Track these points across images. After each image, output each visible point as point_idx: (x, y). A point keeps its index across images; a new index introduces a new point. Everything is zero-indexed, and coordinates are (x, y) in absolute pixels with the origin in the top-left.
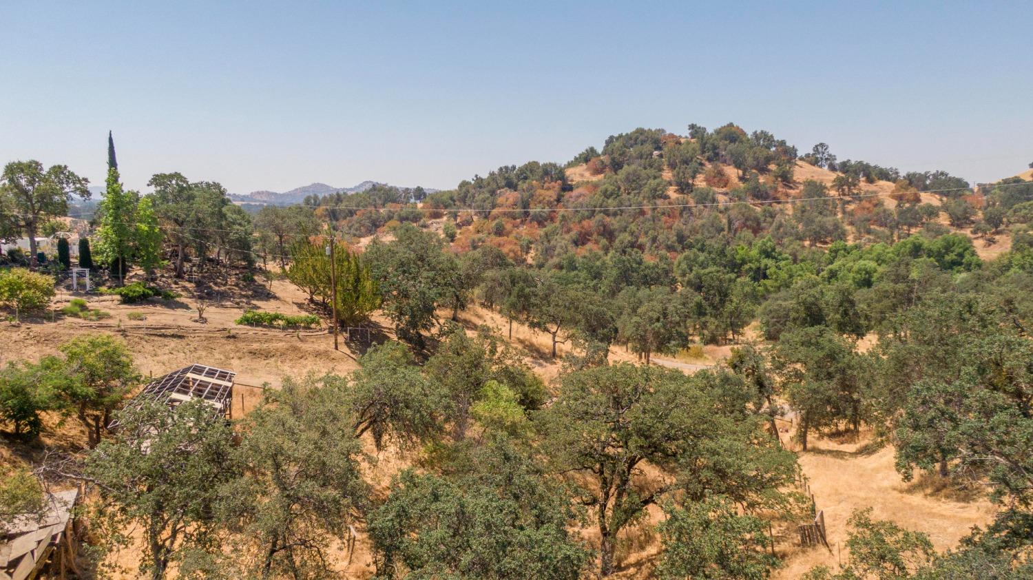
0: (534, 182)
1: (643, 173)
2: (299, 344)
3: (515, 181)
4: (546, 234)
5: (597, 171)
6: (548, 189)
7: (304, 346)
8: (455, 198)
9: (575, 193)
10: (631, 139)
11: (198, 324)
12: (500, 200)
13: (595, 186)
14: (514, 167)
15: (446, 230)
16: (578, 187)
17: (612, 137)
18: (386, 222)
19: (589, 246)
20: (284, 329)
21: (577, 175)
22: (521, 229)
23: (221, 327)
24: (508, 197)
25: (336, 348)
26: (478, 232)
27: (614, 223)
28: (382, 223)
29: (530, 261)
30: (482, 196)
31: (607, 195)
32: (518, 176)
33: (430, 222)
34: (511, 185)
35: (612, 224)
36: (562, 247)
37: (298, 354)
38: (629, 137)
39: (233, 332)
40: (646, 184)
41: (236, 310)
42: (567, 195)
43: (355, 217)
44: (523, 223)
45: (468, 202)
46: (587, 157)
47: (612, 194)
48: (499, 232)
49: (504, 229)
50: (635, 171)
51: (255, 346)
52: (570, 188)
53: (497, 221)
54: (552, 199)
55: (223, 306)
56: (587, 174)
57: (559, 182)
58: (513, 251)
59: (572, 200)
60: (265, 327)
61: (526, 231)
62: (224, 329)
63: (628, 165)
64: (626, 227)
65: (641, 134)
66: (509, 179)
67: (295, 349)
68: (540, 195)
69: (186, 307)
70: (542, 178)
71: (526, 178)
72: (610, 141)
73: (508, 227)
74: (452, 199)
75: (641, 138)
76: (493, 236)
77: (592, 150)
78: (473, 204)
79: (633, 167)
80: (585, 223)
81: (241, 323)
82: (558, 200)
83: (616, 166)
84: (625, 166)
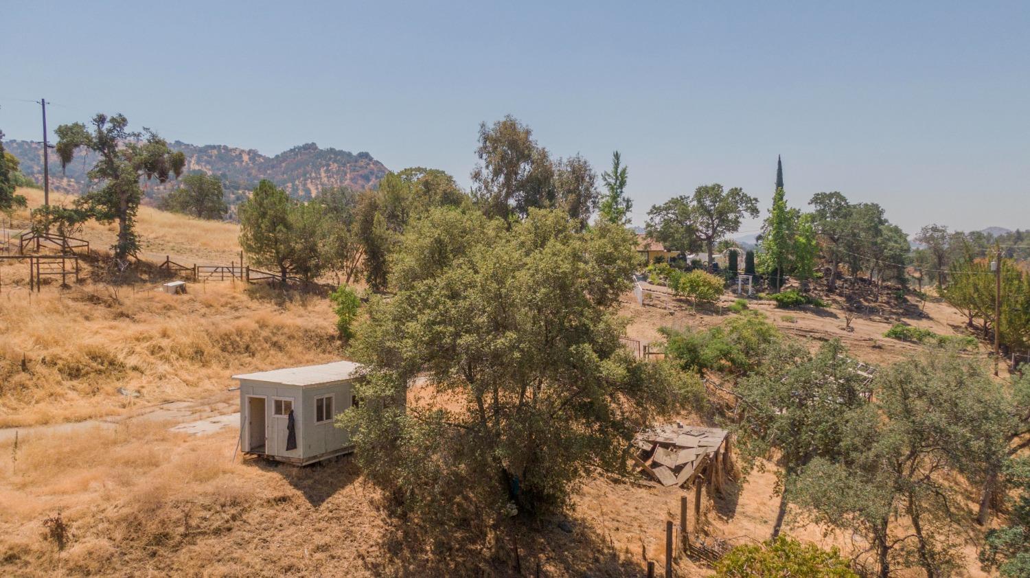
11: (845, 332)
20: (935, 346)
23: (867, 337)
25: (996, 374)
39: (879, 343)
41: (884, 324)
55: (871, 320)
60: (914, 342)
62: (870, 340)
69: (835, 316)
81: (888, 336)
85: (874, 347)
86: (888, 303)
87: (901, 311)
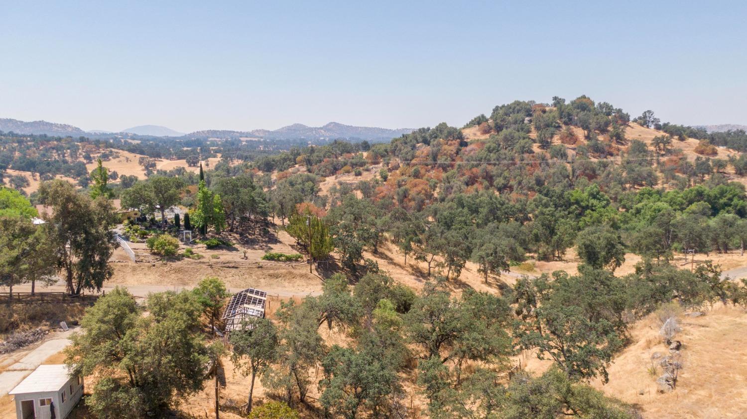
0: (441, 139)
1: (516, 134)
2: (293, 270)
3: (429, 139)
4: (447, 178)
5: (485, 132)
6: (451, 145)
7: (295, 271)
8: (388, 150)
9: (469, 148)
10: (511, 108)
11: (244, 260)
12: (418, 153)
13: (483, 143)
14: (429, 129)
15: (381, 173)
16: (471, 144)
17: (497, 107)
18: (342, 167)
19: (476, 186)
20: (285, 261)
21: (472, 134)
22: (431, 172)
23: (254, 261)
24: (423, 150)
25: (311, 272)
26: (403, 174)
27: (493, 170)
28: (340, 167)
29: (436, 195)
30: (406, 150)
31: (490, 150)
32: (431, 136)
33: (371, 167)
34: (426, 142)
35: (492, 172)
36: (457, 187)
37: (291, 276)
38: (509, 107)
39: (261, 264)
40: (518, 142)
41: (261, 251)
42: (463, 149)
43: (323, 163)
44: (433, 168)
45: (397, 154)
46: (479, 121)
47: (493, 149)
48: (417, 175)
49: (420, 173)
50: (510, 133)
51: (271, 272)
52: (466, 144)
53: (415, 167)
54: (453, 153)
55: (254, 249)
56: (479, 133)
57: (458, 140)
58: (425, 190)
59: (466, 153)
60: (275, 260)
61: (434, 174)
62: (256, 263)
63: (507, 128)
64: (501, 173)
65: (518, 105)
66: (425, 136)
67: (290, 273)
68: (445, 150)
69: (237, 250)
70: (447, 137)
71: (436, 137)
72: (496, 109)
73: (423, 171)
74: (386, 151)
75: (518, 107)
76: (412, 179)
77: (483, 116)
78: (400, 156)
79: (509, 130)
80: (474, 170)
81: (264, 259)
82: (457, 153)
83: (499, 128)
84: (504, 130)
85: (259, 267)
86: (260, 235)
87: (267, 239)
